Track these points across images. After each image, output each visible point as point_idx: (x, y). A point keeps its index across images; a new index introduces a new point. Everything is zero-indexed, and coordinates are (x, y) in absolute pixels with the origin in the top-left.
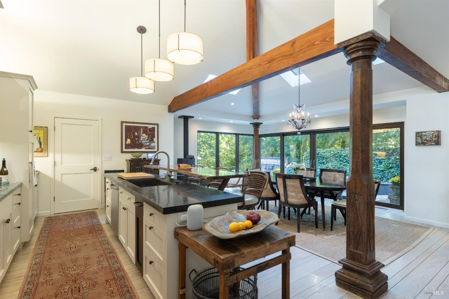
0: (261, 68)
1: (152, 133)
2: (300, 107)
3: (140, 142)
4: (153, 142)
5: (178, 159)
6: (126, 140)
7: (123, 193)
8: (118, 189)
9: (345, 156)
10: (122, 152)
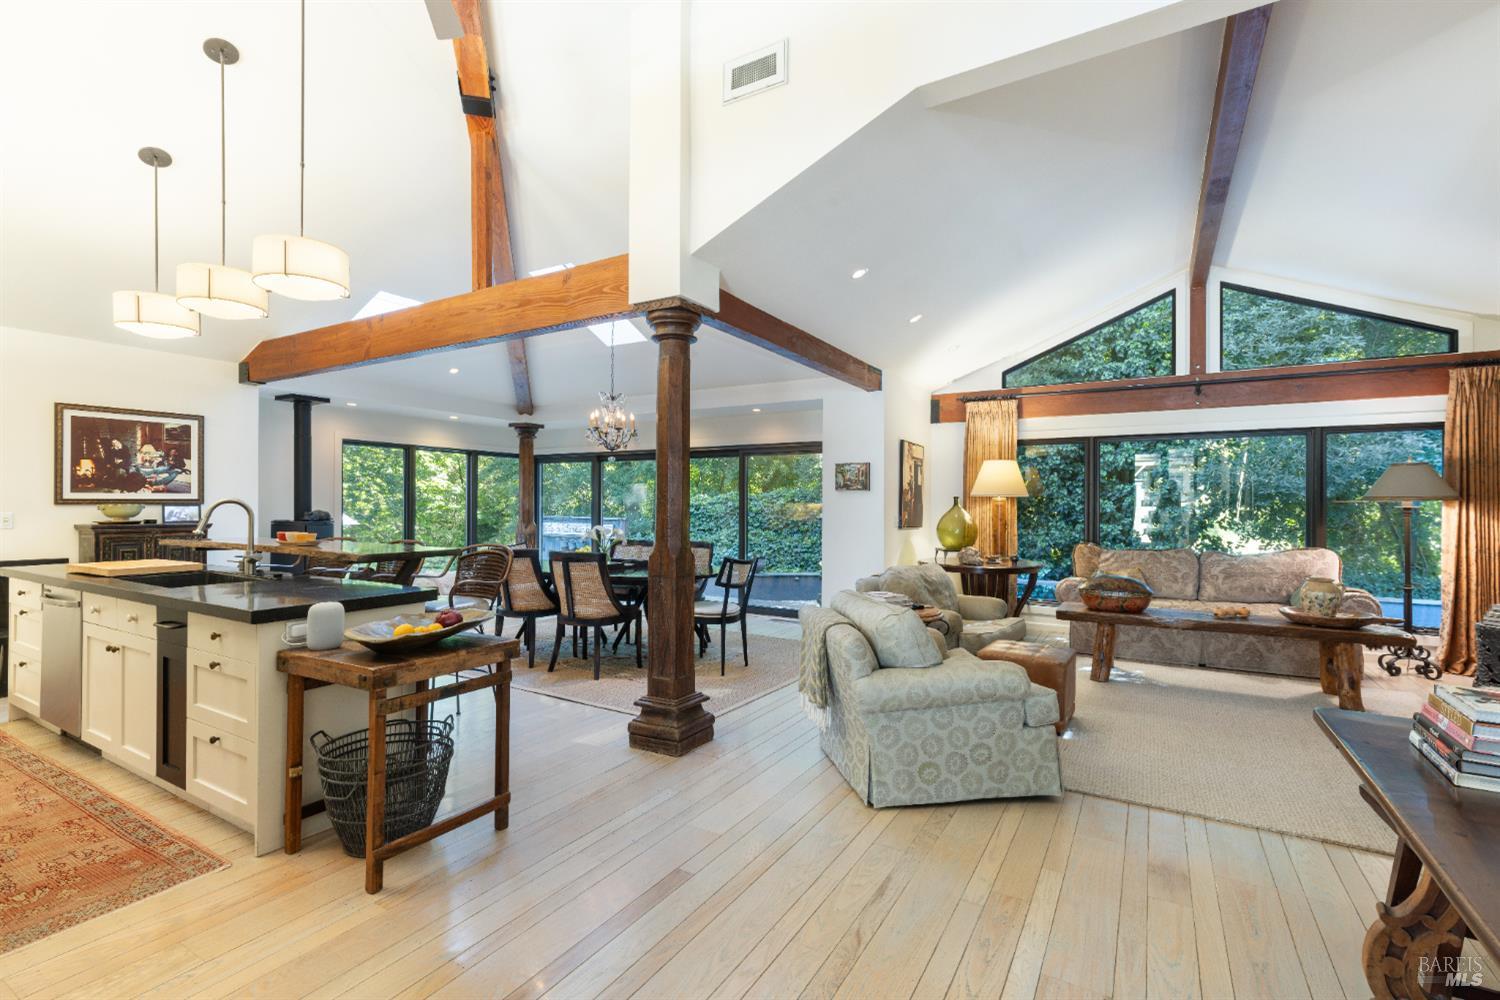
0: (505, 313)
1: (176, 443)
2: (613, 398)
3: (133, 470)
4: (185, 471)
5: (275, 522)
6: (75, 463)
7: (102, 613)
8: (80, 604)
9: (757, 514)
10: (59, 500)
